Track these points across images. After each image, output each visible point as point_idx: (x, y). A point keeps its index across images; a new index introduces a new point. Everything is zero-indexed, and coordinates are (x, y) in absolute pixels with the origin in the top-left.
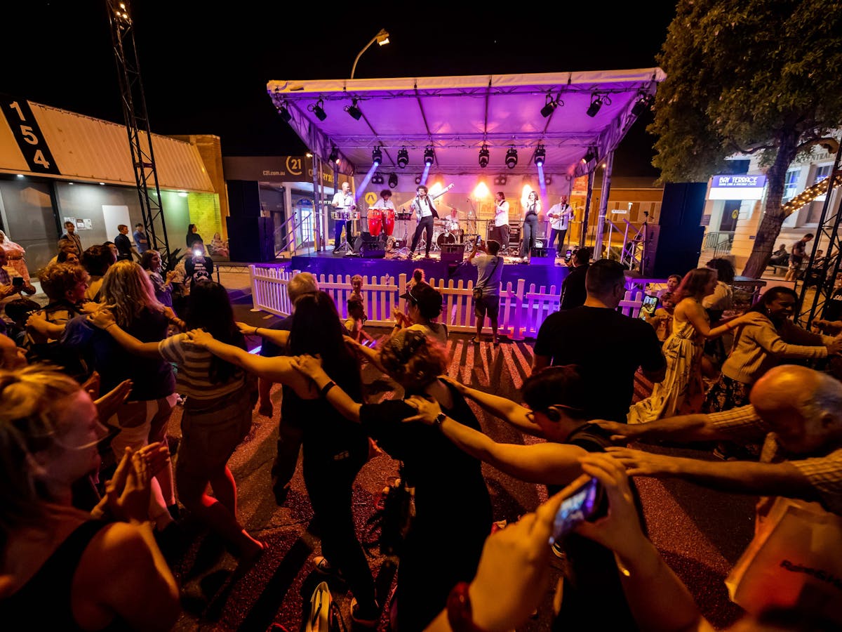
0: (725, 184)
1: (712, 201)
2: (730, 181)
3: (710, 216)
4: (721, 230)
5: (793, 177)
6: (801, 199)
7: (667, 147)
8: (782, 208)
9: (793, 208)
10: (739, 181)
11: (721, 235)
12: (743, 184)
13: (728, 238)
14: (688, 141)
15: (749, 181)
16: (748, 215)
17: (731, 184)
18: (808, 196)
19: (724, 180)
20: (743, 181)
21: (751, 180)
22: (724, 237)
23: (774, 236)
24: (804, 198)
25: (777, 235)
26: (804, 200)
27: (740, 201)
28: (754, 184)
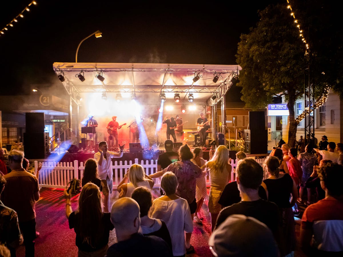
0: (274, 108)
1: (270, 116)
2: (276, 107)
3: (271, 123)
4: (276, 130)
5: (300, 105)
6: (301, 117)
7: (246, 92)
8: (296, 120)
9: (299, 120)
10: (279, 107)
11: (277, 133)
12: (281, 108)
13: (280, 134)
14: (254, 90)
15: (283, 107)
16: (286, 123)
17: (276, 108)
18: (303, 115)
19: (273, 106)
20: (281, 107)
21: (284, 106)
22: (278, 133)
23: (295, 133)
24: (302, 116)
25: (296, 132)
26: (302, 117)
27: (281, 116)
28: (286, 108)
